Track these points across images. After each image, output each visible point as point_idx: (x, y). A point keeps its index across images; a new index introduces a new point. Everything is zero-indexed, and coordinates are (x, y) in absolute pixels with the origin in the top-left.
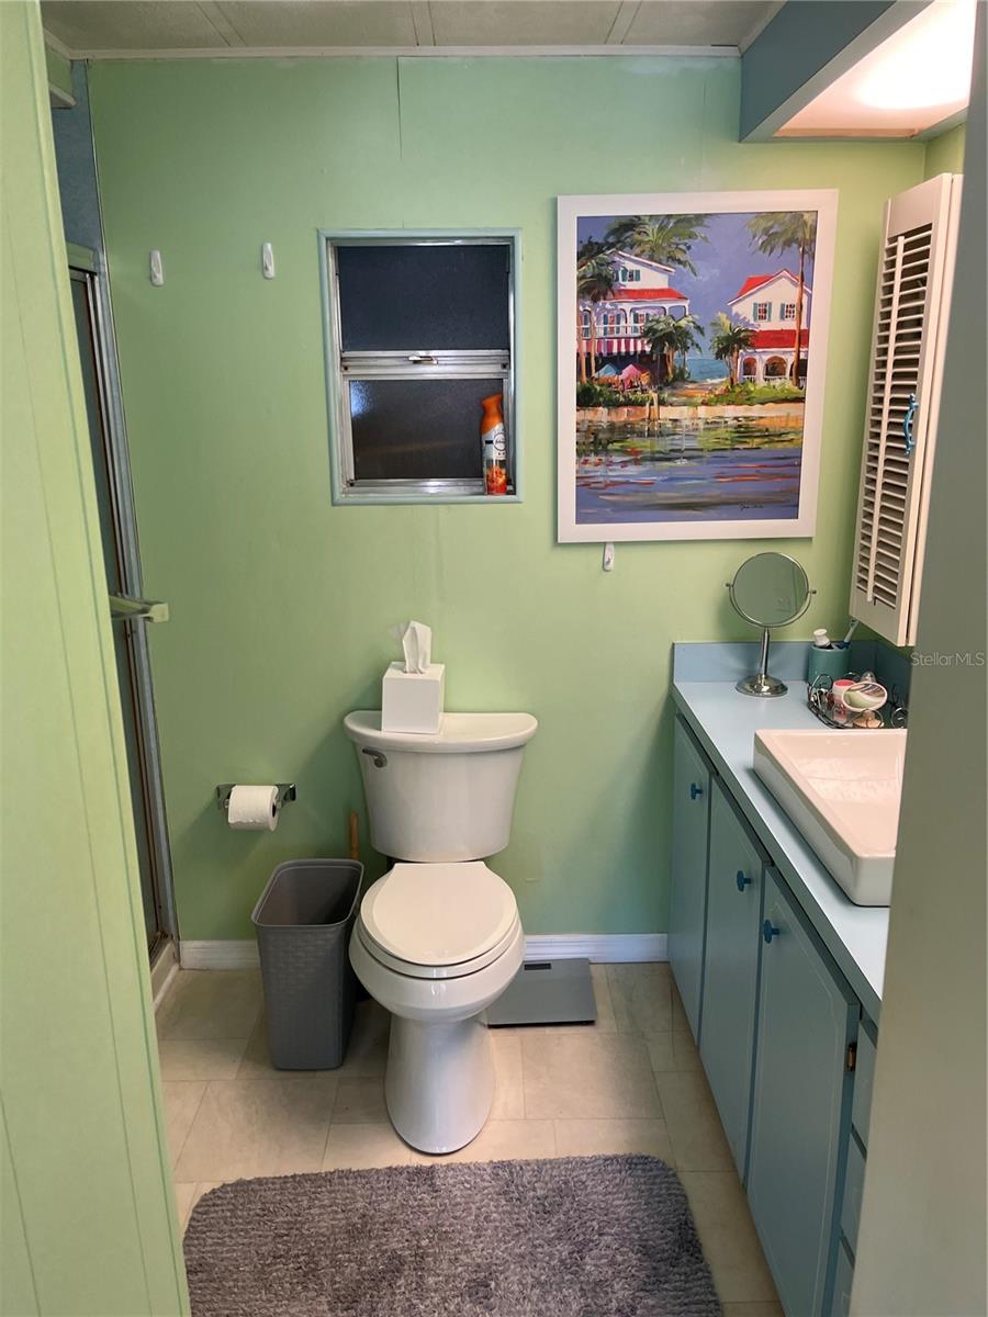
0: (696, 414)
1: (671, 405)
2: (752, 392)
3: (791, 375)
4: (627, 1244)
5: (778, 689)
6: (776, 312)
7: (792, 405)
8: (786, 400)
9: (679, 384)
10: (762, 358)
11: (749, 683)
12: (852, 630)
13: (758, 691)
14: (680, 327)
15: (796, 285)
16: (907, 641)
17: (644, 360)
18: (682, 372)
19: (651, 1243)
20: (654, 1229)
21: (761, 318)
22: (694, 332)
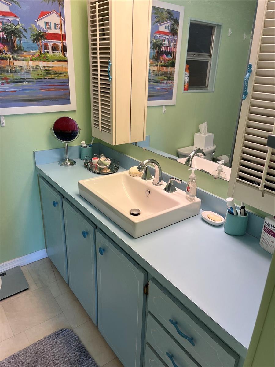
0: (28, 64)
1: (18, 60)
2: (48, 57)
3: (61, 51)
4: (65, 364)
5: (73, 163)
6: (53, 26)
7: (63, 62)
8: (60, 61)
9: (20, 52)
10: (50, 43)
11: (63, 162)
12: (93, 140)
13: (66, 165)
14: (17, 28)
15: (58, 16)
16: (115, 144)
17: (4, 41)
18: (20, 47)
19: (72, 359)
20: (72, 354)
21: (48, 28)
22: (23, 31)
